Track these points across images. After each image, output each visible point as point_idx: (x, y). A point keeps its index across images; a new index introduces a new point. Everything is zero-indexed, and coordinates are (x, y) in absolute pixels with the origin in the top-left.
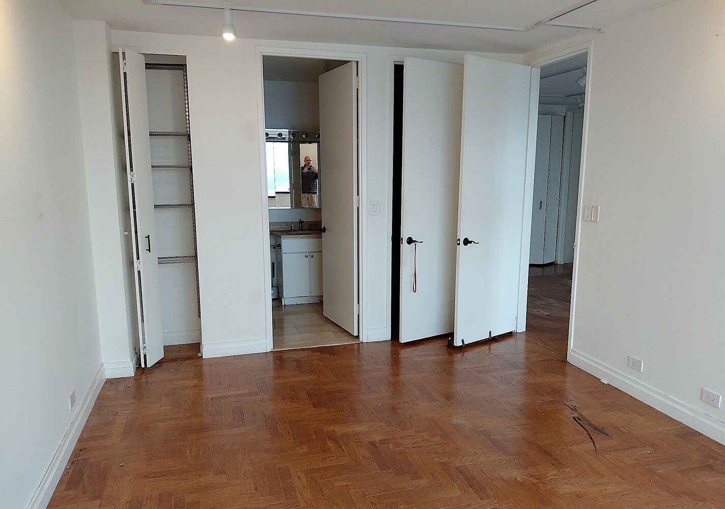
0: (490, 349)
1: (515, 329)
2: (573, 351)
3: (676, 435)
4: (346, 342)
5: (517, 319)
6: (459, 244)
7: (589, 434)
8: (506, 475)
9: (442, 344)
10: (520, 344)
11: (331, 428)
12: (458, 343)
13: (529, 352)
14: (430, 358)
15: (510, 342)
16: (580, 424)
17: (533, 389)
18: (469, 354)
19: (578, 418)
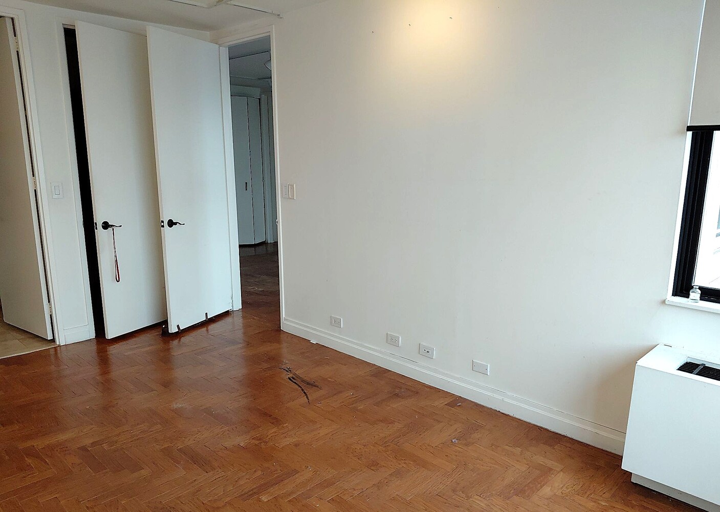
0: (207, 330)
1: (231, 308)
2: (285, 319)
3: (372, 376)
4: (39, 348)
5: (232, 298)
6: (163, 226)
7: (303, 390)
8: (228, 443)
9: (156, 334)
10: (237, 321)
11: (29, 444)
12: (173, 329)
13: (246, 326)
14: (143, 350)
15: (228, 320)
16: (295, 383)
17: (252, 360)
18: (185, 339)
19: (293, 378)
